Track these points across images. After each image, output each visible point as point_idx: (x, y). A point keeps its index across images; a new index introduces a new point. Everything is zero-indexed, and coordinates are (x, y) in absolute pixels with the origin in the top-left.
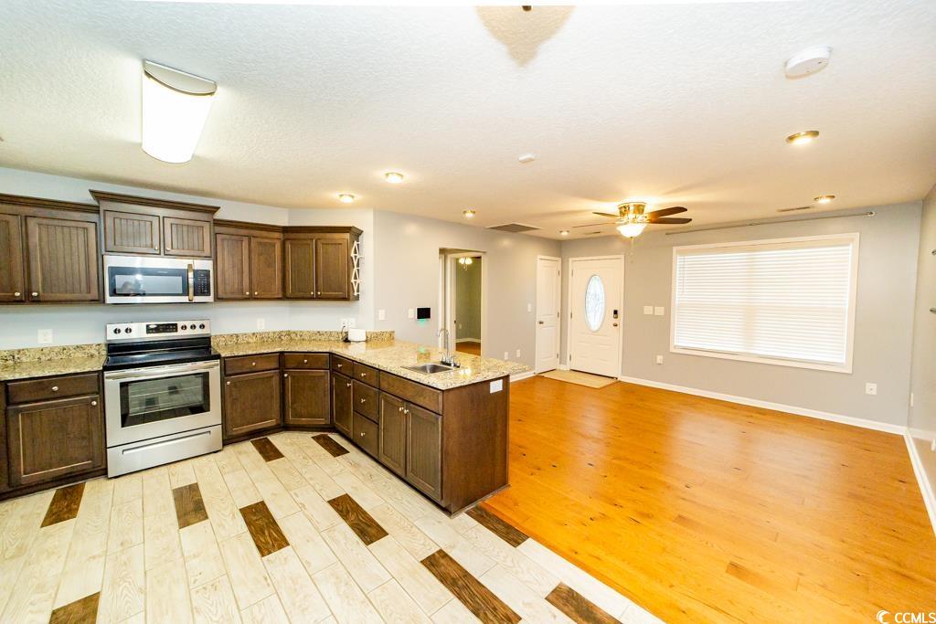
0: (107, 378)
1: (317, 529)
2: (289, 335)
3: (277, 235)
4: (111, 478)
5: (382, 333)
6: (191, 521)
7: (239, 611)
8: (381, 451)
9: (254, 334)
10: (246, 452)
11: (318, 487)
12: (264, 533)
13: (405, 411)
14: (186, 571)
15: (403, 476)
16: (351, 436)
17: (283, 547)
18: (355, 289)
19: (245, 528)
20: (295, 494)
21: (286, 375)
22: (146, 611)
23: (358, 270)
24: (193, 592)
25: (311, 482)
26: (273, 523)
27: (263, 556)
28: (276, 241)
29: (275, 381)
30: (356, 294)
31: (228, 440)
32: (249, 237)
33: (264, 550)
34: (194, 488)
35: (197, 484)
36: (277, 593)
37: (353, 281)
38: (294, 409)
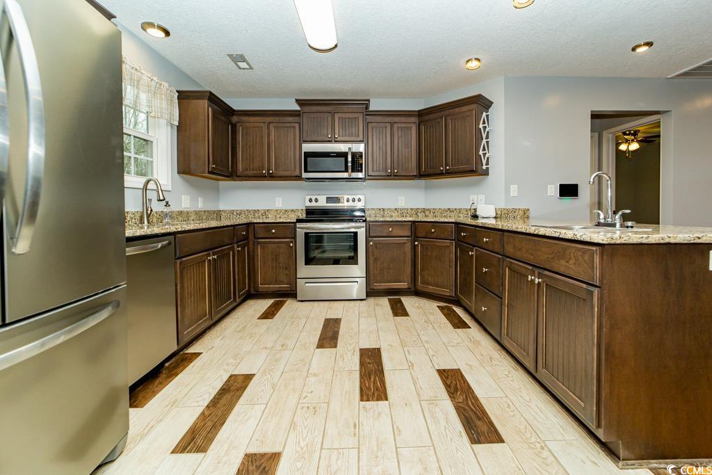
0: (299, 228)
1: (419, 395)
2: (424, 212)
3: (413, 119)
4: (299, 301)
5: (514, 210)
6: (326, 345)
7: (321, 449)
8: (504, 331)
9: (396, 209)
10: (381, 305)
11: (431, 353)
12: (370, 378)
13: (537, 281)
14: (304, 385)
15: (533, 371)
16: (473, 311)
17: (382, 400)
18: (484, 162)
19: (358, 367)
20: (408, 351)
21: (416, 243)
22: (267, 404)
23: (487, 142)
24: (300, 406)
25: (426, 345)
26: (380, 372)
27: (362, 400)
28: (411, 125)
29: (408, 247)
30: (484, 167)
31: (371, 293)
32: (392, 124)
33: (365, 395)
34: (337, 322)
35: (341, 319)
36: (359, 449)
37: (481, 153)
38: (423, 276)
